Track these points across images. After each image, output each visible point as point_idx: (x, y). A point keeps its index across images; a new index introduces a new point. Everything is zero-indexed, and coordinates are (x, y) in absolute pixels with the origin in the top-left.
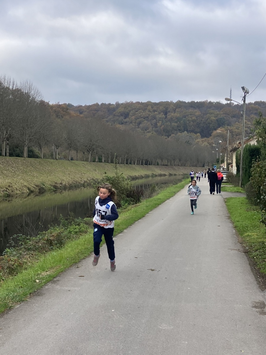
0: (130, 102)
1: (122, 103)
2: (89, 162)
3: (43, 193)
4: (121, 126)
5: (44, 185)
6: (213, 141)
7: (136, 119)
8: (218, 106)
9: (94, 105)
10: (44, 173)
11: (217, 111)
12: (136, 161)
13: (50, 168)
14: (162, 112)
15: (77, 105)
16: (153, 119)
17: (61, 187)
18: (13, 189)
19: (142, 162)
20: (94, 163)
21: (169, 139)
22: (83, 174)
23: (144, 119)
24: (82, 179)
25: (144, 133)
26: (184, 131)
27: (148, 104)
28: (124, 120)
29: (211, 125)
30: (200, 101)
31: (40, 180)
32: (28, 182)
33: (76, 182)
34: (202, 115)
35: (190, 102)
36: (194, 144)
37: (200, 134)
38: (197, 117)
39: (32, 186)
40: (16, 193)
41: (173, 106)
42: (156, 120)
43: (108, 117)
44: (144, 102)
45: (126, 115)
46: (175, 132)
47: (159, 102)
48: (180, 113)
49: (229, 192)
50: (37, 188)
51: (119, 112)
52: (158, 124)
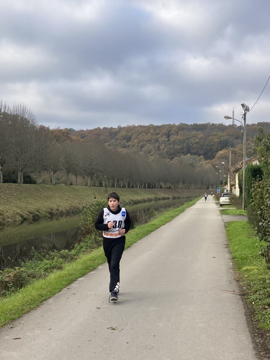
0: (132, 126)
1: (124, 127)
2: (89, 187)
3: (37, 220)
4: (123, 149)
5: (39, 212)
6: (217, 163)
7: (139, 143)
8: (221, 128)
9: (96, 129)
10: (40, 199)
11: (220, 132)
12: (138, 185)
13: (46, 194)
14: (164, 135)
15: (78, 130)
16: (156, 142)
17: (57, 214)
18: (4, 217)
19: (145, 185)
20: (94, 187)
21: (173, 161)
22: (82, 199)
23: (147, 142)
24: (81, 204)
25: (147, 156)
26: (187, 154)
27: (151, 127)
28: (126, 144)
29: (214, 147)
30: (203, 123)
31: (34, 207)
32: (21, 209)
33: (74, 208)
34: (205, 137)
35: (193, 124)
36: (197, 166)
37: (204, 155)
38: (200, 140)
39: (25, 214)
40: (8, 221)
41: (175, 129)
42: (159, 143)
43: (110, 141)
44: (146, 125)
45: (129, 139)
46: (178, 154)
47: (161, 125)
48: (182, 135)
49: (231, 215)
50: (31, 215)
51: (121, 136)
52: (161, 147)
